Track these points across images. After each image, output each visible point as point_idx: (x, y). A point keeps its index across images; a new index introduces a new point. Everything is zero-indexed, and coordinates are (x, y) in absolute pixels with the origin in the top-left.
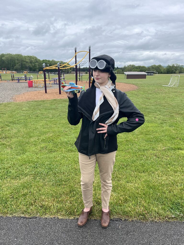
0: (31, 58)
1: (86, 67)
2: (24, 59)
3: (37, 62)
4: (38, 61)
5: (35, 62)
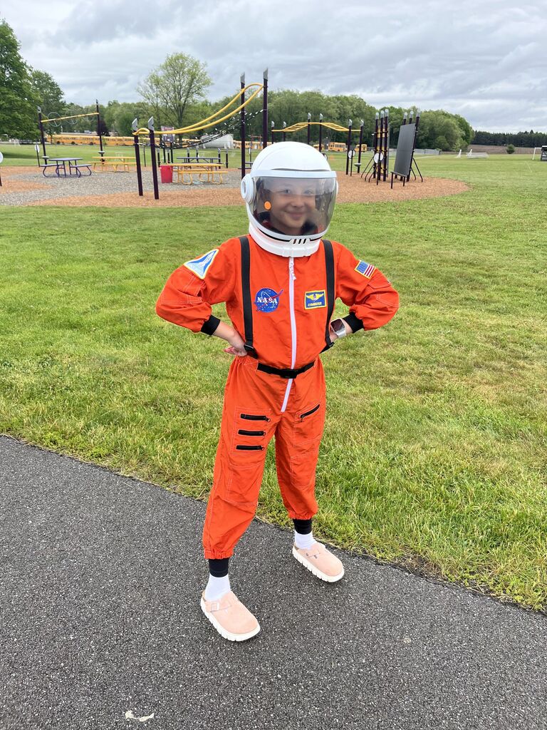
0: (345, 102)
1: (529, 131)
2: (322, 106)
3: (361, 115)
4: (364, 110)
5: (354, 115)
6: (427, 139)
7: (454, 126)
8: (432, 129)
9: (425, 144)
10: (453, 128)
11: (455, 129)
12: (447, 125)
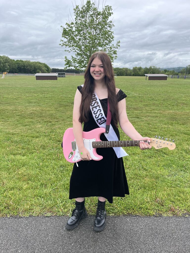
6: (34, 71)
7: (42, 66)
8: (35, 68)
9: (33, 72)
10: (41, 67)
11: (42, 67)
12: (40, 66)
